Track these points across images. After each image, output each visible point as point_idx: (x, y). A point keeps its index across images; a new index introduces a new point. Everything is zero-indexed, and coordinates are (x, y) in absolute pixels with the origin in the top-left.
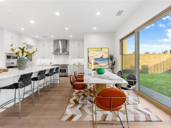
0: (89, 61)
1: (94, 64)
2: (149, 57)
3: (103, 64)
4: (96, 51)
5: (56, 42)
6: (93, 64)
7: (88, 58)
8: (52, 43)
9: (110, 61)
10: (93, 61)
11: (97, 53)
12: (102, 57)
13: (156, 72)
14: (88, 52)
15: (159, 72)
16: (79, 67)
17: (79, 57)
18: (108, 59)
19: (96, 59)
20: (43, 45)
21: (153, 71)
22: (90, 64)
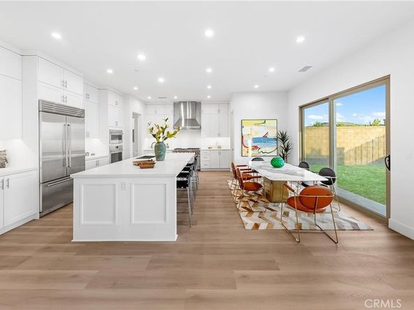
0: (244, 143)
1: (253, 149)
2: (344, 133)
3: (268, 149)
4: (255, 124)
5: (176, 105)
6: (250, 148)
7: (242, 137)
8: (172, 108)
9: (280, 143)
10: (250, 143)
11: (256, 128)
12: (265, 137)
13: (359, 162)
14: (242, 127)
15: (364, 162)
16: (220, 153)
17: (219, 135)
18: (277, 140)
19: (255, 140)
20: (156, 112)
21: (352, 160)
22: (246, 149)
